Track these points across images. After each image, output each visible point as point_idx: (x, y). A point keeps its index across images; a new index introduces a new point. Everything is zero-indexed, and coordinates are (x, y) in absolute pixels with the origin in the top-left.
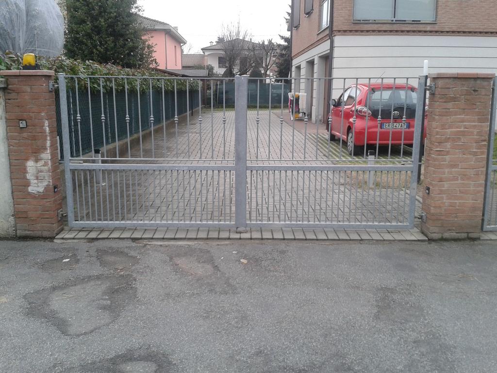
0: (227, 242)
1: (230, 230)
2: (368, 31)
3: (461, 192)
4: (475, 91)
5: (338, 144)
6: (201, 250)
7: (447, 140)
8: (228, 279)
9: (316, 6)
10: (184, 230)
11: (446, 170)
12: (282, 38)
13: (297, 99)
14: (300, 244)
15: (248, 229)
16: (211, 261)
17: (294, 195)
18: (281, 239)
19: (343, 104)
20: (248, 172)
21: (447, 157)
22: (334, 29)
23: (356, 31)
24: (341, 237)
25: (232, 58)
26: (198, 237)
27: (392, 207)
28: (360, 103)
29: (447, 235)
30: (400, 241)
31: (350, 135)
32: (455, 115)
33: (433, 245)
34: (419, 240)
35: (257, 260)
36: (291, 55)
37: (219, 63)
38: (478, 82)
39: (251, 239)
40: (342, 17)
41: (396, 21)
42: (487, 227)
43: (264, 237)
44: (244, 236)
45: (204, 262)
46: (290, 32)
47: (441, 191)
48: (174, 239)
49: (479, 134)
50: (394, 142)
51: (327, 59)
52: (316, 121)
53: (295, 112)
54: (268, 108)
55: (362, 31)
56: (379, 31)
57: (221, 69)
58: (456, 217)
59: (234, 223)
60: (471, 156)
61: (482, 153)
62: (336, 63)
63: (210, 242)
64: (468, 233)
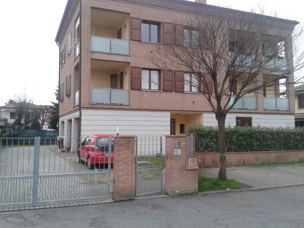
0: (29, 211)
1: (29, 206)
2: (98, 108)
3: (126, 181)
4: (129, 142)
5: (84, 164)
6: (17, 214)
7: (120, 161)
8: (32, 222)
9: (72, 93)
10: (7, 208)
11: (120, 172)
12: (53, 103)
13: (63, 140)
14: (62, 208)
15: (38, 205)
16: (23, 217)
17: (60, 190)
18: (54, 208)
19: (86, 144)
20: (39, 178)
21: (121, 167)
22: (81, 106)
23: (92, 108)
24: (80, 204)
25: (21, 114)
26: (14, 210)
27: (103, 191)
28: (93, 144)
29: (122, 199)
30: (104, 203)
31: (89, 159)
32: (123, 151)
33: (117, 203)
34: (111, 202)
35: (43, 216)
36: (59, 115)
37: (11, 116)
38: (130, 139)
39: (40, 209)
40: (85, 101)
41: (111, 104)
42: (137, 195)
43: (46, 207)
44: (36, 208)
45: (20, 218)
46: (58, 101)
47: (119, 181)
48: (3, 212)
49: (132, 158)
50: (101, 162)
51: (79, 120)
52: (73, 152)
53: (62, 147)
54: (44, 144)
55: (95, 108)
56: (104, 108)
57: (12, 120)
58: (125, 191)
59: (32, 202)
60: (129, 166)
61: (133, 165)
62: (83, 123)
63: (21, 212)
64: (130, 197)
